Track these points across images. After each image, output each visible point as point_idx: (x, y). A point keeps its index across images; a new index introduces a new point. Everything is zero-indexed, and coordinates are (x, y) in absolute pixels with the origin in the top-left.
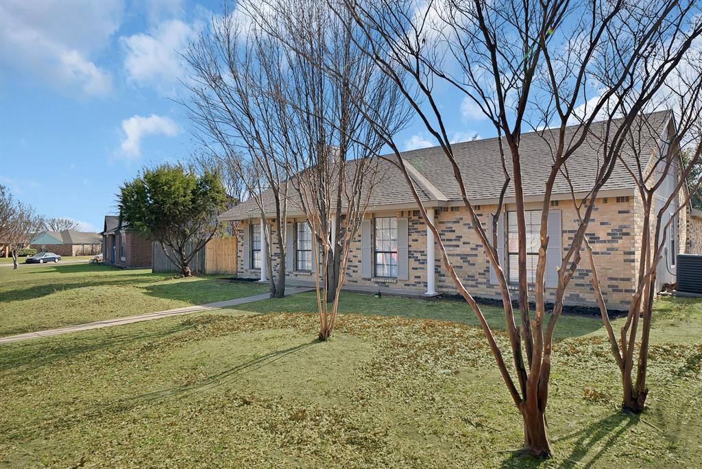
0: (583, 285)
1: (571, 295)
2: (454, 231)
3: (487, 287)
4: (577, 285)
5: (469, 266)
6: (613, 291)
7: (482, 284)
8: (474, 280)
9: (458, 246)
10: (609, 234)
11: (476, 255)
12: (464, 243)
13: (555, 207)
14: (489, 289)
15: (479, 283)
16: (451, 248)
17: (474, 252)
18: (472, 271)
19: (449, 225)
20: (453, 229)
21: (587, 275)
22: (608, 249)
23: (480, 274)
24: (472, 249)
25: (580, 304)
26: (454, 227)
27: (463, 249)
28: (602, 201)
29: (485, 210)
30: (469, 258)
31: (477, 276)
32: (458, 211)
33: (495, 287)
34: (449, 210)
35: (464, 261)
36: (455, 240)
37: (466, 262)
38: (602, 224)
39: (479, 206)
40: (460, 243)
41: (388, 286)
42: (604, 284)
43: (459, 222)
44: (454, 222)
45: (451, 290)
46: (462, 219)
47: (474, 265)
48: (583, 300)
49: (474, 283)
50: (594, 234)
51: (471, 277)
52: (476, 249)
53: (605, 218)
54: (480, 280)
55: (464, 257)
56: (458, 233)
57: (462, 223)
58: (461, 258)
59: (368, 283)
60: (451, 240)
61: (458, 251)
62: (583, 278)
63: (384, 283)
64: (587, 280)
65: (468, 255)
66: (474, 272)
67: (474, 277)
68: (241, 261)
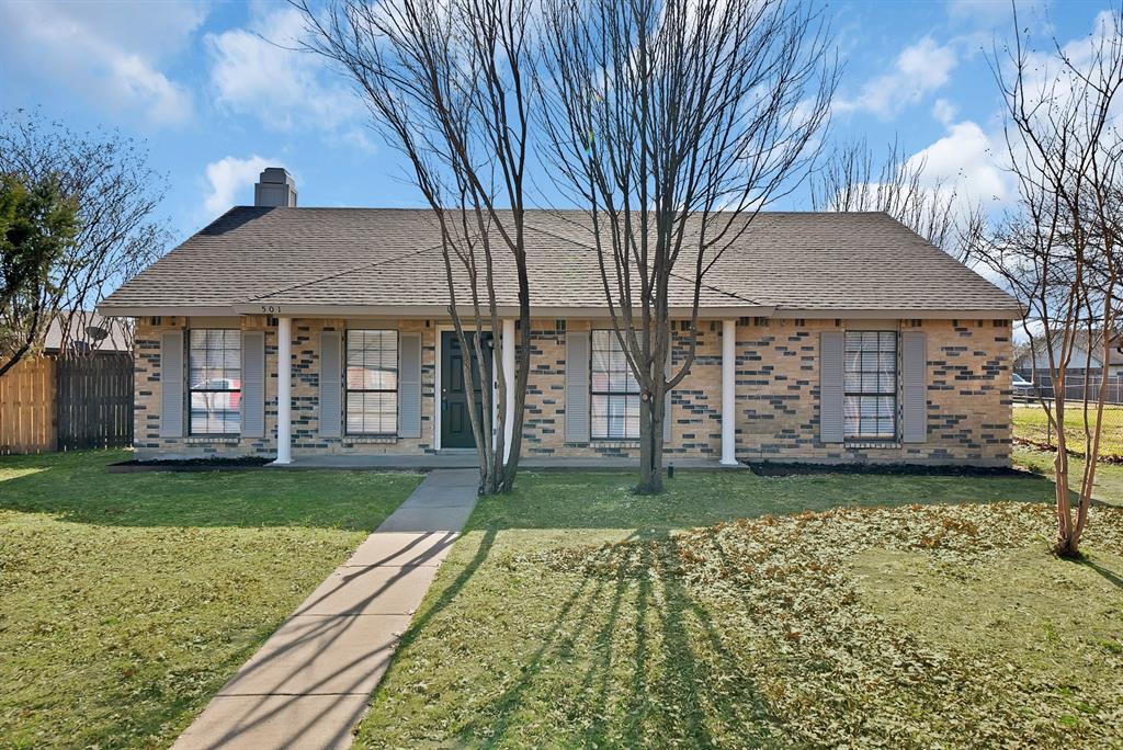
0: (951, 437)
1: (936, 451)
2: (759, 358)
3: (815, 446)
4: (943, 437)
5: (786, 415)
6: (988, 442)
7: (805, 441)
8: (793, 437)
9: (766, 383)
10: (984, 368)
11: (797, 397)
12: (777, 378)
13: (917, 329)
14: (817, 450)
15: (802, 441)
16: (753, 387)
17: (794, 393)
18: (789, 422)
19: (751, 348)
20: (758, 354)
21: (957, 422)
22: (983, 388)
23: (802, 427)
24: (790, 388)
25: (947, 462)
26: (759, 351)
27: (775, 388)
28: (976, 324)
29: (813, 327)
30: (784, 402)
31: (798, 431)
32: (767, 325)
33: (827, 445)
34: (752, 323)
35: (776, 407)
36: (760, 372)
37: (780, 408)
38: (976, 354)
39: (803, 320)
40: (770, 378)
41: (626, 455)
42: (977, 435)
43: (768, 344)
44: (760, 344)
45: (751, 455)
46: (773, 339)
47: (794, 412)
48: (952, 456)
49: (793, 441)
50: (966, 368)
51: (789, 432)
52: (797, 388)
53: (979, 347)
54: (803, 437)
55: (777, 401)
56: (766, 362)
57: (773, 345)
58: (771, 403)
59: (579, 452)
60: (753, 373)
61: (766, 390)
62: (952, 427)
63: (618, 450)
64: (956, 430)
65: (784, 397)
66: (793, 423)
67: (793, 432)
68: (149, 417)
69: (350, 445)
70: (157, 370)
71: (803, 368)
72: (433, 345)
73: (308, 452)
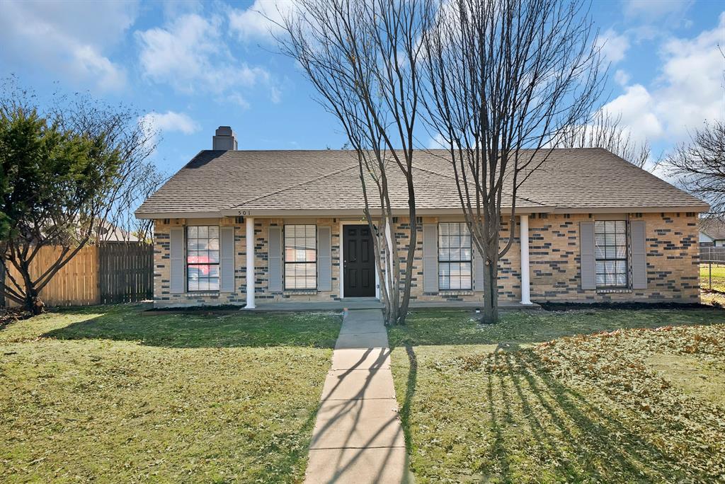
0: (662, 285)
1: (653, 294)
2: (542, 238)
3: (578, 292)
4: (657, 285)
5: (560, 274)
6: (685, 288)
7: (572, 289)
8: (565, 287)
9: (547, 253)
10: (681, 242)
11: (566, 262)
12: (553, 250)
13: (639, 219)
14: (580, 294)
15: (570, 289)
16: (540, 256)
17: (564, 259)
18: (562, 277)
19: (537, 232)
20: (542, 236)
21: (666, 276)
22: (681, 254)
23: (570, 280)
24: (562, 256)
25: (661, 300)
26: (542, 234)
27: (552, 256)
28: (676, 215)
29: (575, 218)
30: (559, 265)
31: (568, 283)
32: (546, 218)
33: (586, 291)
34: (537, 216)
35: (554, 269)
36: (543, 247)
37: (556, 269)
38: (676, 233)
39: (568, 214)
40: (549, 250)
41: (461, 300)
42: (678, 283)
43: (547, 230)
44: (542, 229)
45: (539, 298)
46: (550, 226)
47: (565, 271)
48: (663, 297)
49: (564, 289)
50: (670, 242)
51: (562, 284)
52: (566, 256)
53: (678, 229)
54: (570, 286)
55: (554, 264)
56: (547, 240)
57: (550, 230)
58: (550, 266)
59: (432, 298)
60: (539, 247)
61: (547, 258)
62: (663, 279)
63: (456, 296)
64: (665, 281)
65: (558, 262)
66: (564, 278)
67: (564, 283)
68: (163, 281)
69: (288, 297)
70: (167, 252)
71: (569, 244)
72: (338, 233)
73: (262, 301)
